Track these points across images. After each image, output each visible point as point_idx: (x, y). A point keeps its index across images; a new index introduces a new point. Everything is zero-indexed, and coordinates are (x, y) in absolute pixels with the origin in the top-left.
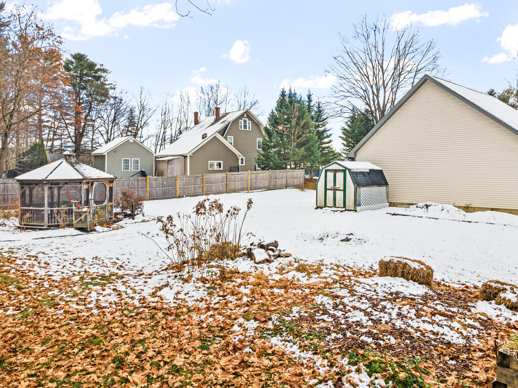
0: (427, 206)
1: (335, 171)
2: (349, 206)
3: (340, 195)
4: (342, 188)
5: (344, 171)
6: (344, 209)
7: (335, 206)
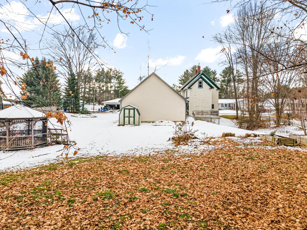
0: (162, 122)
1: (129, 109)
2: (136, 124)
3: (132, 119)
4: (133, 116)
5: (134, 109)
6: (134, 125)
7: (129, 124)
